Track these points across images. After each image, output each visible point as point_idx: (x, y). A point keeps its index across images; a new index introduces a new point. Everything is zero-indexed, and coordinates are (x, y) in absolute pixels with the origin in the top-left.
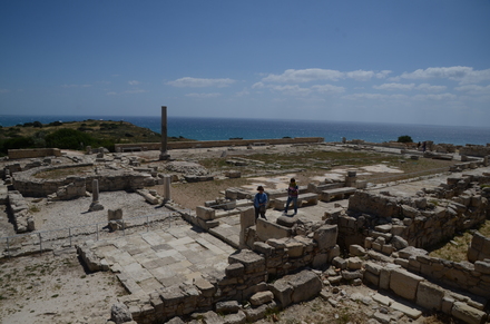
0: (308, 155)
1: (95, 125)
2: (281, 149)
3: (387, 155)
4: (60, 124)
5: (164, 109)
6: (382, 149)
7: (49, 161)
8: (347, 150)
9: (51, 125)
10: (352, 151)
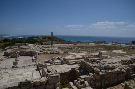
0: (97, 47)
1: (47, 37)
2: (91, 44)
3: (124, 47)
4: (39, 37)
5: (52, 33)
6: (123, 45)
7: (19, 47)
8: (111, 45)
9: (37, 37)
10: (113, 45)
